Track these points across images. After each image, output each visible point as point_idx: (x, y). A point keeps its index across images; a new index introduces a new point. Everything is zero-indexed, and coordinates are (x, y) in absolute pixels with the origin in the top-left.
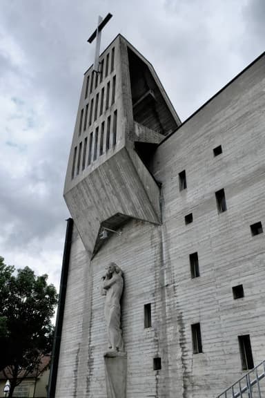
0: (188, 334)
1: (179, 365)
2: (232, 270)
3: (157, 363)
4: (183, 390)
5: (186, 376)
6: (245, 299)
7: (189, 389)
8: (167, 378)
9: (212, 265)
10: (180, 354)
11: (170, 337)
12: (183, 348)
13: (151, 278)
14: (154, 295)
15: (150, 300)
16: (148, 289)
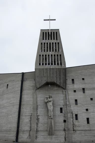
0: (74, 116)
1: (72, 122)
2: (86, 105)
3: (65, 121)
4: (73, 127)
5: (73, 124)
6: (89, 111)
7: (74, 127)
8: (68, 124)
9: (81, 103)
10: (72, 120)
11: (69, 116)
12: (73, 119)
13: (62, 102)
14: (63, 106)
15: (62, 107)
16: (61, 104)
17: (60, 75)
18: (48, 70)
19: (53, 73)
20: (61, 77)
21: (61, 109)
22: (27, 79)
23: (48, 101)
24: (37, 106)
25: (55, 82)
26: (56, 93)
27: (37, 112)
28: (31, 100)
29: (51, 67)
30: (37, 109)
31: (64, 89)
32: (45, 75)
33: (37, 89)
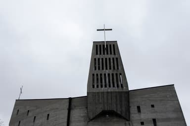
17: (121, 101)
19: (111, 99)
20: (123, 103)
22: (75, 107)
25: (115, 110)
29: (109, 90)
33: (90, 121)
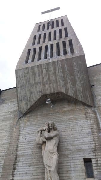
13: (89, 139)
14: (94, 152)
15: (90, 155)
16: (87, 147)
17: (72, 74)
18: (44, 67)
19: (55, 73)
21: (88, 161)
23: (44, 140)
24: (16, 158)
26: (69, 119)
27: (13, 177)
28: (4, 144)
29: (51, 61)
30: (14, 169)
31: (89, 106)
32: (37, 80)
33: (22, 117)
